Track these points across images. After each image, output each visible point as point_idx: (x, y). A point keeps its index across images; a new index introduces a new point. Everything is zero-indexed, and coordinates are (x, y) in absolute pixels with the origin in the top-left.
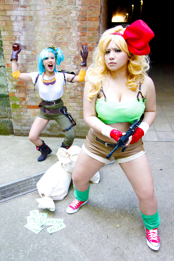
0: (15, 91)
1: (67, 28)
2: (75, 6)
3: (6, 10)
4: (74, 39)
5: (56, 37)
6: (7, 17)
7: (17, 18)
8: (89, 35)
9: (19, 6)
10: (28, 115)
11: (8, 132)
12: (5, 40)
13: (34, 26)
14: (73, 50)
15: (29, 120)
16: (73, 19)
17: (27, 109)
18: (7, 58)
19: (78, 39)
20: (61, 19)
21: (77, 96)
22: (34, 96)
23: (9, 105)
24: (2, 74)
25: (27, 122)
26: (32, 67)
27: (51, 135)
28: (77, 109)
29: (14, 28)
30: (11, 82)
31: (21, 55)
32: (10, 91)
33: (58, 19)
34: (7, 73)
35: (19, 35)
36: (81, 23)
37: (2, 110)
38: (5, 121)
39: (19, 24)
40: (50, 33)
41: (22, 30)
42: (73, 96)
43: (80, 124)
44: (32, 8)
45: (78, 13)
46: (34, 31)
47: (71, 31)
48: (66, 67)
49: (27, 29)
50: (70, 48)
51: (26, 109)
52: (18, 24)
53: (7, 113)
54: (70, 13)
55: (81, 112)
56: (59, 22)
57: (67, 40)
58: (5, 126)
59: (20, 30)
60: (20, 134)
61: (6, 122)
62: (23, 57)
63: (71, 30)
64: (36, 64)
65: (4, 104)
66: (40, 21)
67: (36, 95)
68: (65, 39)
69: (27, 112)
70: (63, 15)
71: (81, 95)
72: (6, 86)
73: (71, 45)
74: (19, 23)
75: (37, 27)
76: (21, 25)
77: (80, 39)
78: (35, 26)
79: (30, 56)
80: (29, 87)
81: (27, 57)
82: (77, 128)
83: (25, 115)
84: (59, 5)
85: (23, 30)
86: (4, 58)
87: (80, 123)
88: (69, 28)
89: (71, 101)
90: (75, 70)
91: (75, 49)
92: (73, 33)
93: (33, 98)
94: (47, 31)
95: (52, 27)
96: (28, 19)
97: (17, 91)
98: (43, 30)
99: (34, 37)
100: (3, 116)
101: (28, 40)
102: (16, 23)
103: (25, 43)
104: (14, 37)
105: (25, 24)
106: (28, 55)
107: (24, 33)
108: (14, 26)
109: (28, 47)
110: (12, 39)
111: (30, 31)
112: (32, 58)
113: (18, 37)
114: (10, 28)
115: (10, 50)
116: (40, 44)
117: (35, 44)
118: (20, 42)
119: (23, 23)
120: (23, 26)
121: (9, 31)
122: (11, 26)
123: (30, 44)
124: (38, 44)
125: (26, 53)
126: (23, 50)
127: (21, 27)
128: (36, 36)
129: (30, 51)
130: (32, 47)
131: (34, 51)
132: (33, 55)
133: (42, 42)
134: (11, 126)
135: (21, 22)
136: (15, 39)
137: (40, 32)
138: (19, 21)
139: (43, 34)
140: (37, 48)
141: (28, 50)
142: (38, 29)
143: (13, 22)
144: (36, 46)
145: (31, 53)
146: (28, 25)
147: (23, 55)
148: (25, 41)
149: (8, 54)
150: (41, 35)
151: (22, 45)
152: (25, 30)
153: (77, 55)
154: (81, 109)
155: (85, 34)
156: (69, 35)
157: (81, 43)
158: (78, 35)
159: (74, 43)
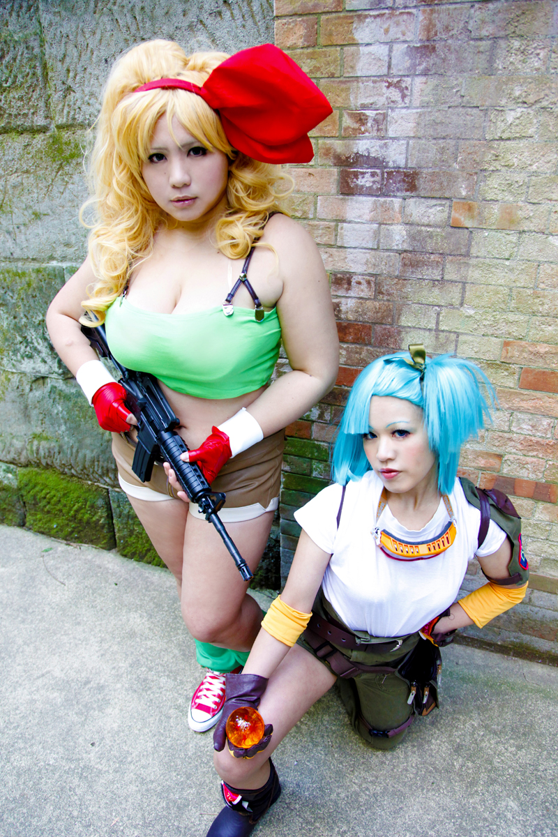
0: (315, 412)
13: (496, 39)
26: (436, 301)
29: (355, 56)
31: (375, 226)
35: (382, 101)
39: (393, 30)
41: (411, 73)
46: (490, 71)
49: (444, 60)
52: (387, 31)
59: (394, 71)
62: (389, 236)
64: (464, 283)
74: (398, 24)
75: (516, 44)
76: (409, 37)
78: (506, 37)
79: (431, 236)
81: (412, 237)
85: (414, 66)
97: (321, 416)
99: (486, 111)
101: (438, 131)
102: (373, 26)
103: (413, 152)
104: (352, 116)
105: (435, 25)
106: (423, 228)
107: (422, 91)
108: (357, 44)
109: (431, 176)
110: (337, 128)
111: (462, 71)
112: (446, 247)
113: (377, 114)
114: (335, 61)
115: (316, 195)
116: (515, 160)
117: (477, 163)
118: (385, 144)
119: (421, 18)
120: (421, 40)
121: (326, 80)
122: (338, 49)
123: (445, 157)
124: (503, 158)
125: (414, 215)
126: (391, 199)
127: (409, 46)
128: (498, 108)
129: (441, 205)
130: (455, 182)
131: (467, 207)
132: (453, 229)
133: (536, 149)
134: (271, 554)
135: (408, 13)
136: (356, 129)
137: (530, 80)
138: (398, 8)
139: (553, 91)
140: (488, 185)
141: (429, 198)
142: (522, 58)
143: (359, 16)
144: (485, 170)
145: (445, 215)
146: (454, 32)
147: (389, 224)
148: (419, 138)
149: (300, 218)
150: (535, 102)
151: (394, 168)
152: (429, 70)
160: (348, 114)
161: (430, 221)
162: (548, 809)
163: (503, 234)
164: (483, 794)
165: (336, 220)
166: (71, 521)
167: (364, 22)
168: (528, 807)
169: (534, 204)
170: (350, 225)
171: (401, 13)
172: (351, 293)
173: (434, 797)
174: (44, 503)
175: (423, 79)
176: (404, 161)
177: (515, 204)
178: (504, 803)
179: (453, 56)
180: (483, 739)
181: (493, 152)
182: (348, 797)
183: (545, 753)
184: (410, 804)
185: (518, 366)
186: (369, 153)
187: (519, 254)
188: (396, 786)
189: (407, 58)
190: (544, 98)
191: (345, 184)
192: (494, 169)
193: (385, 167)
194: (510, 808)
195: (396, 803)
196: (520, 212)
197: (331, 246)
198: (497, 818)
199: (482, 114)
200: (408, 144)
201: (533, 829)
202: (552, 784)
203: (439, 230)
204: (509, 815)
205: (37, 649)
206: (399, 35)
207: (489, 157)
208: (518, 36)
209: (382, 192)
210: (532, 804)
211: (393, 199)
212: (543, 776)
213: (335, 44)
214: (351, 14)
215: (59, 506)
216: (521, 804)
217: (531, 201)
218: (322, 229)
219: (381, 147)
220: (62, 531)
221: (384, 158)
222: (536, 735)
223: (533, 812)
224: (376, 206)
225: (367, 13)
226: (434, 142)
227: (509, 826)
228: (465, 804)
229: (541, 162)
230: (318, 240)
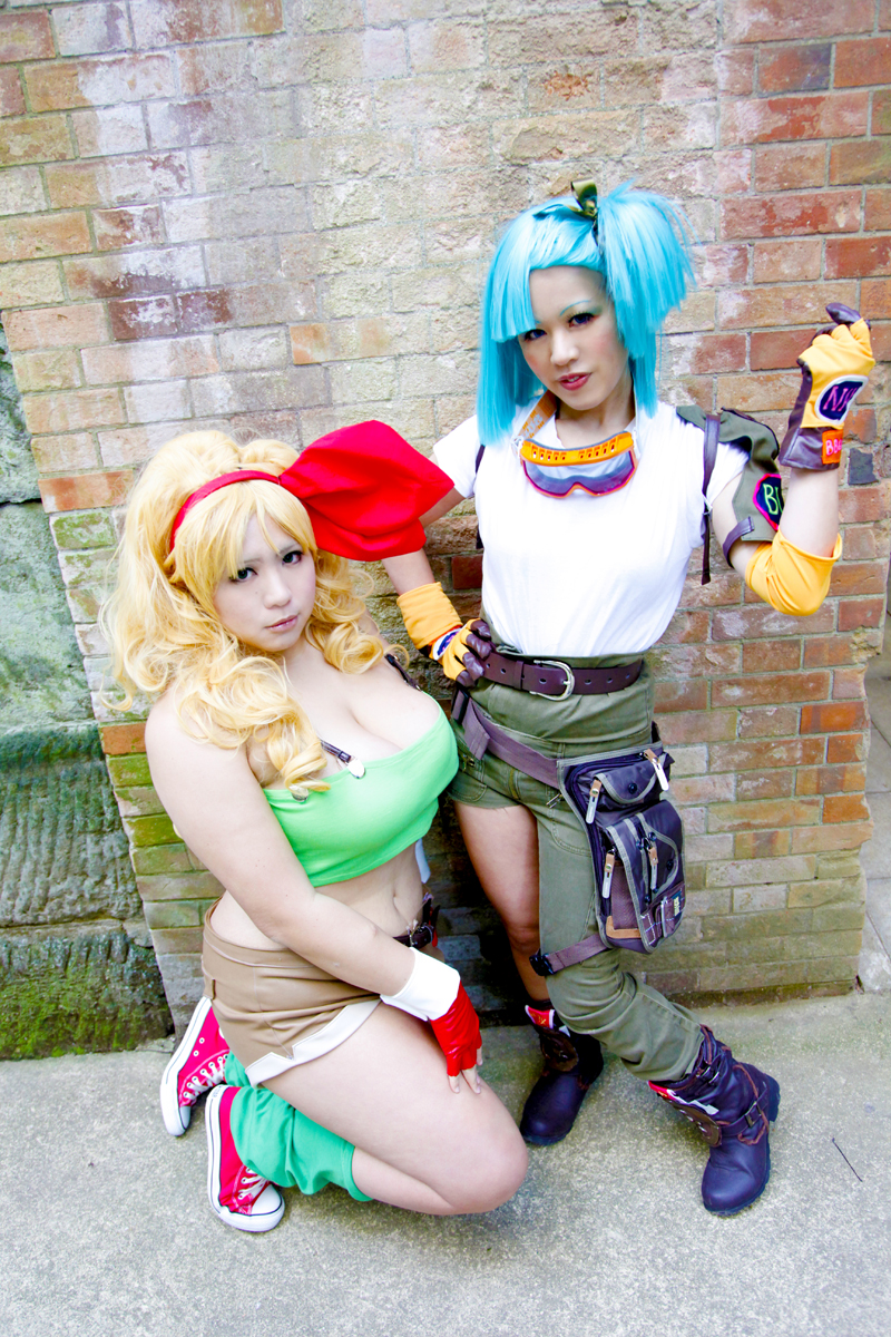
1: (635, 69)
4: (699, 177)
5: (524, 173)
6: (20, 19)
7: (122, 24)
8: (850, 118)
11: (126, 1028)
12: (15, 255)
13: (294, 87)
18: (56, 423)
19: (743, 168)
21: (717, 687)
23: (109, 816)
24: (16, 571)
28: (710, 788)
29: (91, 124)
31: (182, 383)
32: (110, 710)
34: (69, 559)
35: (148, 190)
36: (776, 11)
37: (55, 865)
38: (89, 944)
39: (142, 83)
40: (467, 142)
41: (184, 143)
42: (681, 692)
43: (736, 906)
46: (297, 132)
47: (667, 100)
49: (228, 121)
52: (133, 85)
53: (101, 882)
55: (743, 814)
56: (552, 22)
58: (93, 981)
59: (157, 143)
61: (100, 950)
62: (206, 395)
63: (669, 82)
65: (62, 819)
66: (361, 30)
71: (746, 670)
72: (62, 663)
74: (147, 73)
75: (324, 92)
76: (169, 91)
77: (760, 171)
78: (308, 84)
79: (268, 384)
81: (242, 391)
82: (711, 933)
85: (185, 134)
86: (20, 425)
87: (737, 892)
88: (646, 75)
92: (692, 112)
94: (431, 116)
95: (479, 79)
96: (232, 17)
98: (389, 112)
99: (304, 189)
100: (67, 910)
101: (244, 226)
102: (109, 78)
103: (214, 262)
104: (108, 217)
105: (203, 73)
106: (254, 374)
107: (205, 169)
108: (91, 107)
109: (248, 294)
110: (88, 238)
111: (257, 136)
112: (295, 398)
113: (146, 211)
114: (61, 135)
115: (77, 349)
116: (363, 254)
117: (311, 266)
118: (168, 254)
119: (180, 63)
120: (187, 95)
121: (54, 165)
122: (63, 115)
123: (262, 263)
124: (345, 253)
125: (236, 356)
126: (197, 337)
127: (171, 105)
128: (321, 183)
129: (273, 335)
130: (285, 298)
131: (311, 333)
132: (300, 369)
133: (388, 235)
134: (144, 975)
135: (158, 56)
136: (119, 238)
137: (356, 141)
138: (141, 50)
139: (390, 152)
140: (334, 296)
141: (253, 327)
142: (337, 112)
143: (85, 65)
144: (324, 274)
145: (283, 348)
146: (233, 80)
147: (201, 377)
148: (218, 240)
149: (60, 389)
150: (370, 169)
151: (189, 289)
152: (209, 138)
153: (731, 321)
154: (745, 784)
155: (810, 119)
156: (646, 139)
157: (768, 208)
158: (734, 129)
159: (698, 216)
160: (101, 214)
161: (262, 363)
162: (663, 1220)
163: (373, 364)
164: (568, 1237)
165: (118, 383)
167: (94, 73)
168: (637, 1229)
169: (404, 313)
170: (141, 388)
171: (149, 57)
173: (496, 1271)
175: (204, 152)
176: (203, 276)
177: (378, 318)
178: (600, 1238)
179: (239, 115)
180: (548, 1157)
181: (329, 247)
182: (358, 1327)
183: (644, 1141)
184: (460, 1297)
185: (444, 557)
186: (147, 272)
187: (403, 389)
188: (432, 1276)
189: (172, 123)
190: (379, 164)
191: (120, 325)
192: (337, 271)
193: (177, 291)
194: (611, 1241)
195: (437, 1303)
196: (388, 329)
197: (121, 426)
198: (595, 1264)
199: (300, 194)
200: (203, 250)
201: (649, 1257)
202: (663, 1183)
203: (278, 373)
204: (612, 1252)
206: (153, 90)
207: (325, 255)
208: (324, 81)
209: (179, 328)
210: (641, 1223)
211: (199, 337)
212: (648, 1176)
213: (56, 108)
214: (71, 61)
216: (626, 1229)
217: (399, 310)
218: (101, 401)
219: (163, 260)
221: (172, 277)
222: (626, 1120)
223: (646, 1234)
224: (177, 352)
225: (96, 59)
226: (241, 242)
227: (615, 1268)
228: (544, 1264)
229: (398, 252)
230: (100, 420)
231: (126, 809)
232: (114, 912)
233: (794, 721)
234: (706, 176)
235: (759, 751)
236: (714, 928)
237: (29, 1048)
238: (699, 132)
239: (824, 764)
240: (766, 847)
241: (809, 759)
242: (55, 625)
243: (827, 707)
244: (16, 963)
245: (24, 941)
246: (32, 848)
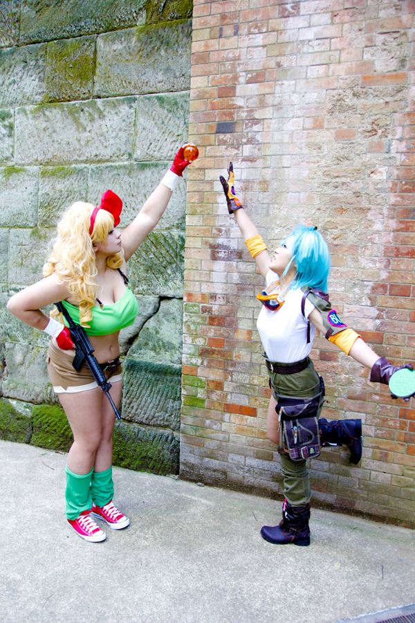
0: (200, 361)
1: (361, 209)
2: (387, 156)
3: (205, 169)
4: (377, 238)
5: (326, 232)
6: (206, 183)
9: (238, 159)
10: (223, 430)
11: (165, 467)
13: (269, 204)
14: (371, 265)
15: (224, 444)
16: (379, 186)
17: (222, 414)
18: (192, 278)
19: (390, 237)
20: (344, 187)
21: (371, 394)
22: (247, 381)
23: (178, 395)
24: (172, 317)
25: (220, 448)
26: (252, 306)
27: (279, 495)
28: (367, 431)
29: (218, 207)
30: (191, 338)
31: (226, 273)
32: (187, 361)
33: (336, 187)
34: (186, 315)
35: (228, 224)
36: (403, 198)
37: (159, 407)
38: (162, 435)
40: (311, 222)
42: (358, 393)
43: (372, 478)
44: (270, 162)
45: (396, 172)
46: (268, 214)
47: (369, 217)
48: (346, 310)
49: (251, 211)
50: (364, 262)
51: (220, 412)
53: (170, 416)
54: (372, 173)
55: (376, 442)
56: (338, 195)
57: (355, 240)
58: (159, 448)
60: (194, 477)
61: (164, 438)
62: (231, 277)
63: (370, 212)
65: (165, 393)
66: (288, 192)
67: (253, 378)
68: (351, 238)
69: (222, 420)
70: (350, 178)
71: (381, 391)
72: (177, 346)
73: (367, 252)
75: (276, 206)
77: (396, 239)
78: (272, 204)
79: (248, 277)
80: (236, 357)
81: (241, 278)
82: (362, 486)
83: (214, 427)
84: (342, 153)
86: (183, 277)
87: (373, 472)
88: (364, 211)
89: (352, 408)
90: (371, 320)
91: (378, 265)
92: (376, 221)
93: (243, 386)
94: (303, 215)
95: (317, 207)
96: (256, 187)
97: (202, 363)
98: (292, 212)
99: (267, 229)
100: (158, 422)
103: (240, 244)
104: (217, 229)
106: (245, 274)
110: (210, 233)
111: (258, 214)
112: (255, 282)
113: (226, 229)
114: (210, 209)
115: (201, 260)
119: (241, 196)
121: (206, 215)
125: (241, 269)
128: (272, 228)
129: (252, 265)
132: (257, 275)
134: (175, 450)
136: (218, 234)
137: (282, 219)
139: (291, 223)
141: (247, 262)
142: (279, 211)
143: (218, 194)
145: (254, 269)
146: (254, 201)
147: (231, 273)
149: (195, 270)
150: (285, 226)
151: (233, 250)
153: (384, 279)
154: (378, 431)
155: (411, 226)
156: (362, 227)
157: (398, 249)
158: (389, 227)
159: (375, 249)
160: (215, 228)
161: (248, 272)
165: (210, 271)
166: (60, 437)
167: (220, 196)
168: (300, 560)
170: (215, 273)
172: (217, 303)
173: (250, 555)
174: (46, 426)
176: (237, 247)
179: (254, 209)
184: (236, 557)
186: (223, 244)
188: (230, 550)
191: (214, 256)
193: (230, 249)
194: (290, 560)
197: (208, 282)
200: (238, 240)
201: (300, 568)
203: (252, 275)
205: (36, 496)
208: (277, 203)
209: (228, 259)
211: (233, 262)
213: (210, 203)
214: (216, 193)
215: (55, 427)
218: (204, 274)
219: (228, 241)
220: (54, 444)
221: (229, 246)
223: (302, 562)
224: (226, 265)
227: (287, 566)
230: (203, 279)
231: (184, 392)
232: (172, 427)
233: (397, 412)
234: (379, 238)
235: (384, 420)
236: (363, 485)
237: (135, 466)
238: (378, 226)
239: (407, 432)
240: (384, 458)
241: (403, 429)
242: (178, 334)
243: (409, 410)
244: (139, 435)
245: (144, 429)
246: (154, 399)
